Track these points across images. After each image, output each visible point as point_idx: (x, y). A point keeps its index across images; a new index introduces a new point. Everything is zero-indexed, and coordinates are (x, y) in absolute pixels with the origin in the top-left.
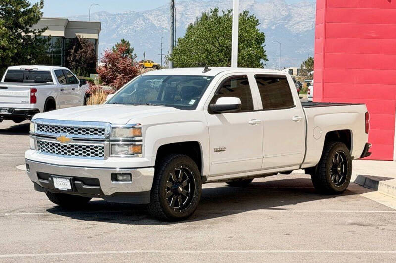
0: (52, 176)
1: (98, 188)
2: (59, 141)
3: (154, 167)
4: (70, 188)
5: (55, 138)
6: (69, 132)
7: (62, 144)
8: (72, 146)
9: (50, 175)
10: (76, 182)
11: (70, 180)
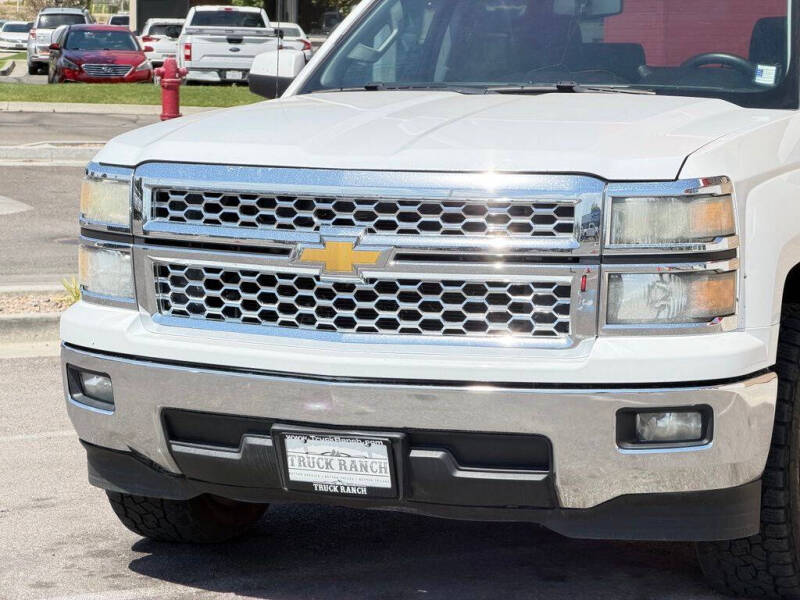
0: (276, 427)
1: (538, 477)
2: (305, 264)
3: (771, 369)
4: (384, 481)
5: (285, 252)
6: (371, 224)
7: (326, 282)
8: (387, 286)
9: (261, 426)
10: (415, 453)
11: (391, 445)
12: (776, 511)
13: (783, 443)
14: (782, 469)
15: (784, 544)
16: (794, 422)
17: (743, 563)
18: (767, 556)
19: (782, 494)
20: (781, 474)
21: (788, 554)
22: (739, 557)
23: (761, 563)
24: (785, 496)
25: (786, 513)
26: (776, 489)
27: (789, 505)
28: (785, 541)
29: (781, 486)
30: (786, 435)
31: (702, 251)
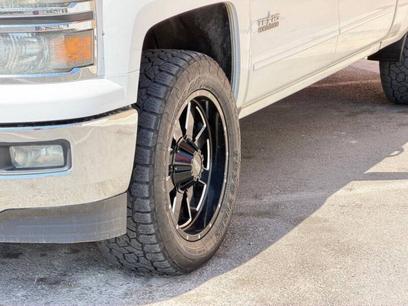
3: (135, 106)
12: (144, 214)
13: (148, 163)
14: (147, 183)
15: (153, 239)
16: (158, 146)
17: (127, 252)
18: (142, 247)
19: (148, 202)
20: (146, 187)
21: (157, 246)
22: (123, 247)
23: (139, 252)
24: (151, 203)
25: (152, 215)
26: (144, 198)
27: (154, 209)
28: (154, 237)
29: (147, 196)
30: (151, 157)
31: (65, 13)
